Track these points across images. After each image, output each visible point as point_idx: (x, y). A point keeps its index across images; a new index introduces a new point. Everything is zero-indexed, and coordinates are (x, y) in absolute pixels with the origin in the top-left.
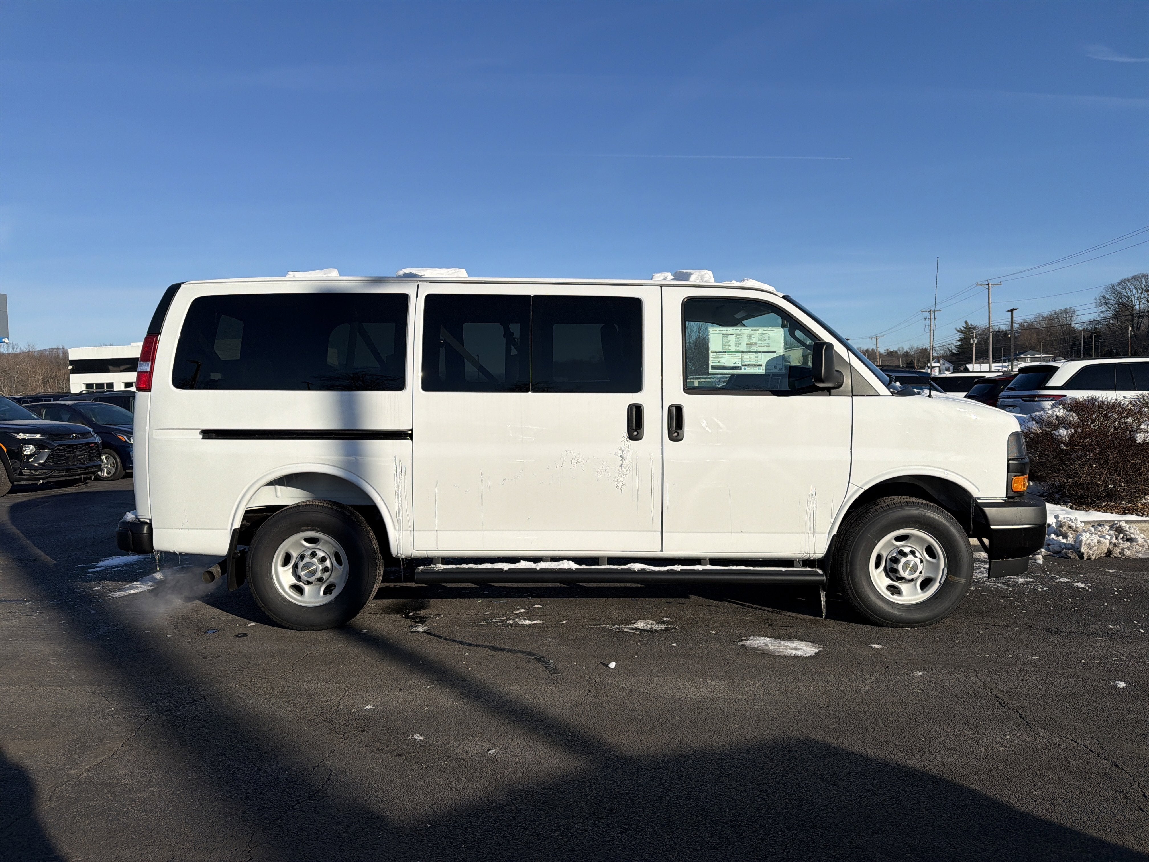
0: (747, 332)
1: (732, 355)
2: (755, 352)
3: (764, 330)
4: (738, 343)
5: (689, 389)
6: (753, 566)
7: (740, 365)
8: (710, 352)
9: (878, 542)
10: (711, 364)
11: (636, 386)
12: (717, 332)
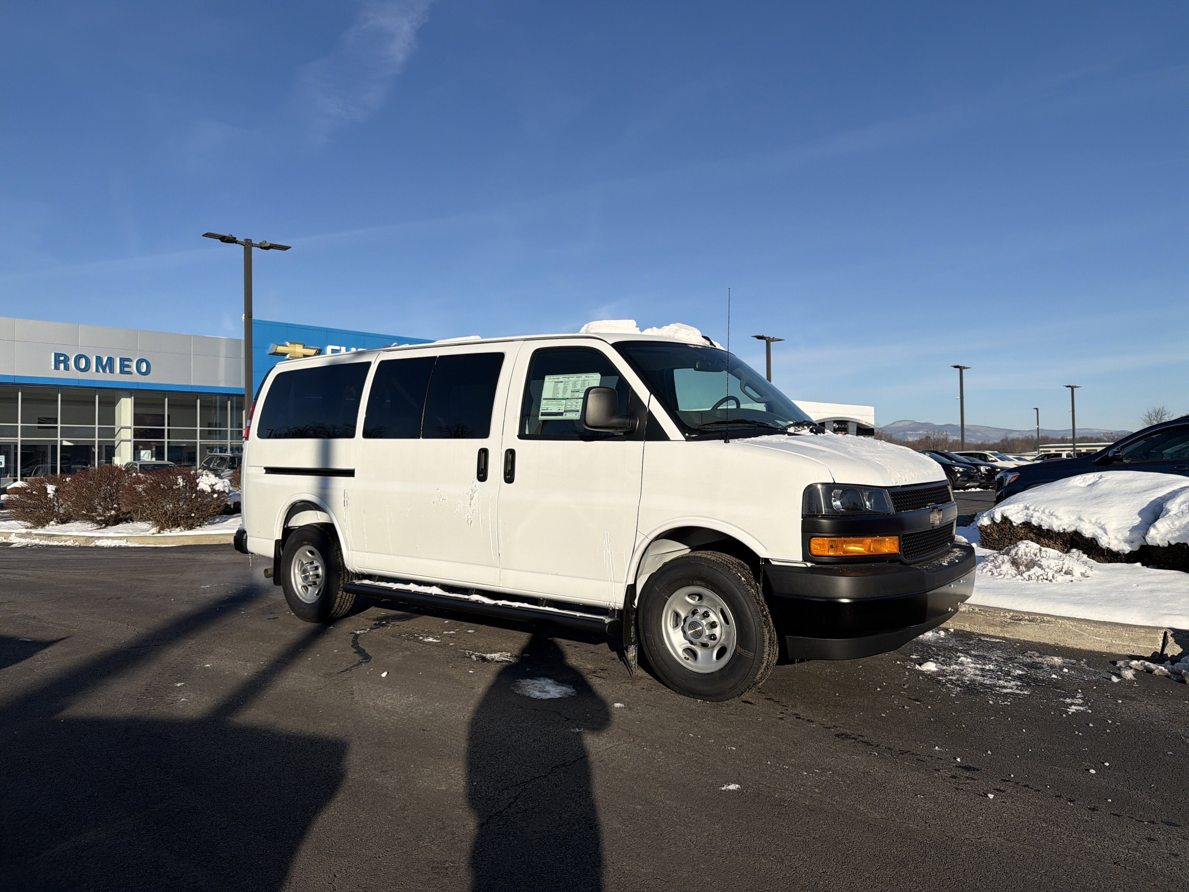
0: (573, 379)
1: (559, 402)
2: (577, 398)
3: (586, 377)
4: (565, 390)
5: (522, 436)
6: (559, 609)
7: (563, 411)
8: (542, 399)
9: (669, 596)
10: (541, 411)
11: (484, 433)
12: (551, 380)
